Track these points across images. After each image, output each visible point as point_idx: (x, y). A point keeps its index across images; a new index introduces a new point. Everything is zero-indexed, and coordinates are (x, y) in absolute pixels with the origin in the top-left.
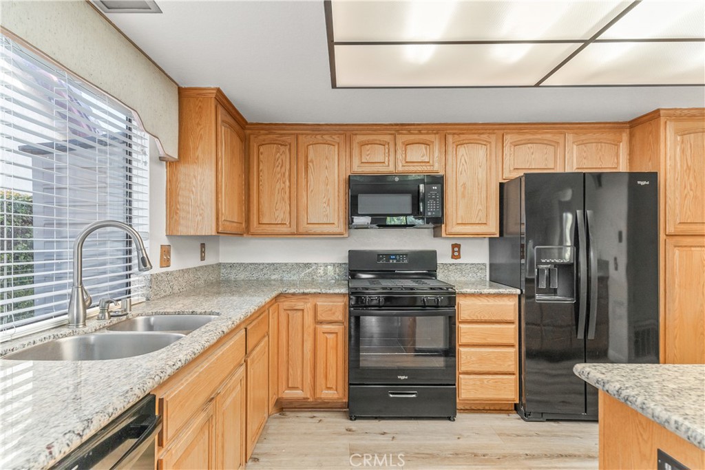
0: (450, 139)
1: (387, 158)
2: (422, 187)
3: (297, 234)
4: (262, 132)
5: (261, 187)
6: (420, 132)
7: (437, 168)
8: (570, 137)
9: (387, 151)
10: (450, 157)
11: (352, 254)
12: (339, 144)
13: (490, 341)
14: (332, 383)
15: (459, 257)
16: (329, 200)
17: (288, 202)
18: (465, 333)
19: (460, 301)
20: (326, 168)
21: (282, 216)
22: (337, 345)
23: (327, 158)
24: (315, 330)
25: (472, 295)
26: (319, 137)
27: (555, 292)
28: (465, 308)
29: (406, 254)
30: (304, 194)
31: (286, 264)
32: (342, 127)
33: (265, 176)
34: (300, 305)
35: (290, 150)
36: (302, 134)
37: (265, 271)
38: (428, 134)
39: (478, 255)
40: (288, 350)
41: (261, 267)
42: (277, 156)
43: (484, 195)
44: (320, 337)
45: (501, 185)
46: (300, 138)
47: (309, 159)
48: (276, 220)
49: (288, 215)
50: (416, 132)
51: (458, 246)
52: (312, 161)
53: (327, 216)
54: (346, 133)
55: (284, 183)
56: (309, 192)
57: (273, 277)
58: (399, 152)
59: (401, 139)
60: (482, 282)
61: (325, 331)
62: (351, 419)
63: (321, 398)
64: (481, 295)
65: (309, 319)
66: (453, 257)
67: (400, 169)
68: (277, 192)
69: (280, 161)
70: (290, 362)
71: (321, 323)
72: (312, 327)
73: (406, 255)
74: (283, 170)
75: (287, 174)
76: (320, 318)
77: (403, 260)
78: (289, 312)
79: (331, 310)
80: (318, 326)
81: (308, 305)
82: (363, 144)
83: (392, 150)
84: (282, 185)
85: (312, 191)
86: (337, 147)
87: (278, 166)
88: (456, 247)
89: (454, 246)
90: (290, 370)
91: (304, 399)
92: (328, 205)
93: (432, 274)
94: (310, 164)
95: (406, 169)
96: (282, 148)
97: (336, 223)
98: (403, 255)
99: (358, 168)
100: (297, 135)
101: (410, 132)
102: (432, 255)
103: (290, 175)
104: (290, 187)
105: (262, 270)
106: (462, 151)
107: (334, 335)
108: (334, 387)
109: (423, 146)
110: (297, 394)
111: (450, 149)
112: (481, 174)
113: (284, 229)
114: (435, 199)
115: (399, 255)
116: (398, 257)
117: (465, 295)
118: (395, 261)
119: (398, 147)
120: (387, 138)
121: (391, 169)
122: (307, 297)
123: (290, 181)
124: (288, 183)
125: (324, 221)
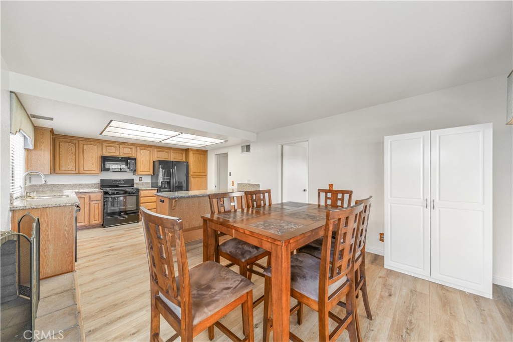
0: (138, 148)
1: (116, 152)
2: (129, 161)
3: (79, 173)
4: (61, 137)
6: (128, 145)
7: (134, 156)
8: (172, 151)
9: (116, 149)
10: (138, 154)
11: (102, 180)
13: (149, 201)
15: (142, 181)
16: (93, 163)
17: (74, 163)
18: (142, 200)
19: (141, 192)
20: (92, 153)
21: (71, 167)
22: (98, 207)
23: (92, 149)
25: (144, 190)
26: (88, 142)
27: (166, 188)
28: (142, 193)
29: (123, 180)
30: (82, 160)
31: (70, 185)
32: (98, 140)
33: (62, 153)
34: (83, 196)
35: (75, 145)
36: (81, 140)
38: (131, 146)
39: (147, 180)
43: (149, 164)
44: (92, 206)
45: (154, 162)
46: (80, 142)
47: (84, 149)
48: (68, 169)
49: (74, 167)
51: (142, 178)
54: (100, 142)
58: (121, 150)
59: (121, 146)
60: (149, 187)
61: (94, 203)
62: (103, 228)
63: (92, 224)
64: (147, 190)
65: (87, 200)
66: (140, 181)
67: (121, 155)
68: (69, 159)
69: (70, 148)
71: (92, 201)
72: (88, 203)
74: (72, 152)
75: (74, 153)
76: (92, 199)
77: (122, 182)
79: (96, 197)
80: (91, 202)
81: (88, 195)
82: (107, 146)
83: (118, 149)
84: (72, 157)
85: (85, 159)
86: (96, 146)
87: (69, 150)
88: (141, 179)
89: (140, 178)
91: (85, 225)
93: (132, 186)
94: (85, 151)
95: (124, 155)
96: (72, 144)
97: (96, 170)
99: (105, 154)
100: (79, 140)
101: (124, 145)
102: (133, 180)
103: (75, 154)
104: (75, 158)
106: (142, 151)
107: (97, 204)
108: (97, 220)
109: (129, 149)
111: (138, 150)
112: (148, 158)
113: (73, 172)
114: (133, 164)
115: (121, 180)
117: (142, 190)
118: (119, 182)
119: (120, 148)
120: (116, 145)
121: (118, 154)
122: (86, 193)
123: (75, 156)
124: (74, 156)
125: (91, 169)
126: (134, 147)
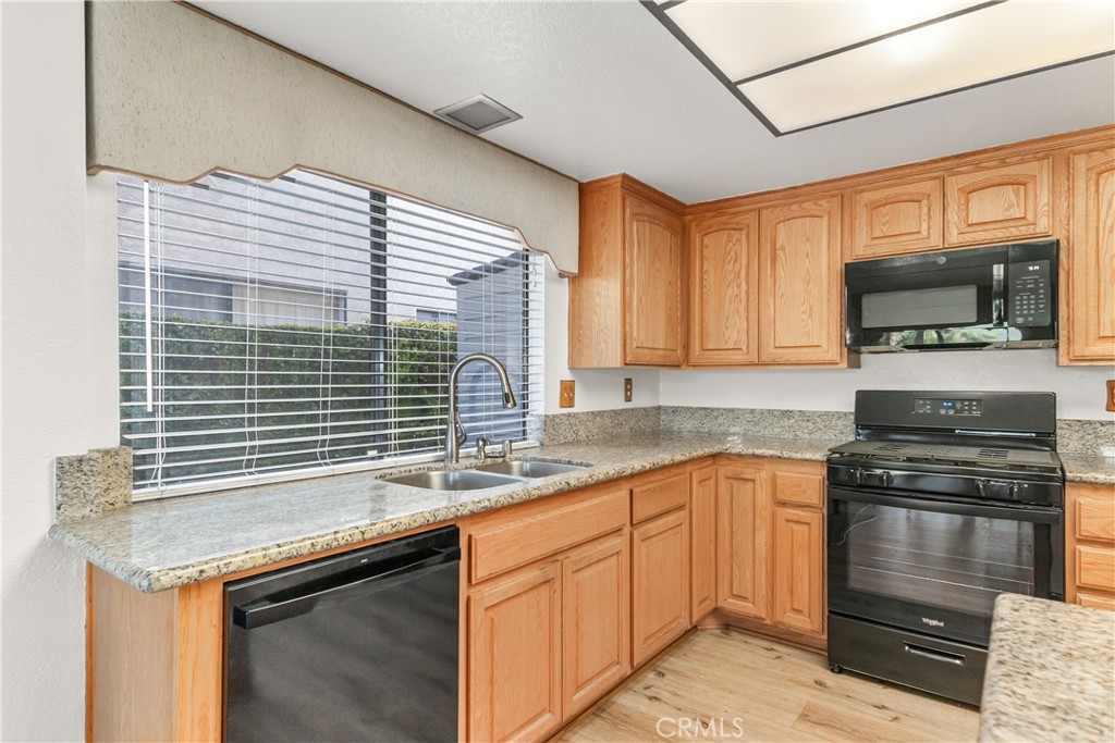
0: (1082, 162)
1: (925, 225)
2: (998, 271)
3: (759, 364)
4: (708, 214)
5: (705, 296)
6: (1003, 163)
7: (1043, 226)
9: (925, 210)
10: (1081, 207)
11: (863, 398)
12: (829, 213)
14: (803, 604)
16: (811, 308)
17: (744, 316)
19: (1078, 497)
20: (807, 256)
21: (735, 337)
22: (810, 543)
23: (808, 240)
24: (774, 514)
26: (795, 207)
30: (770, 301)
31: (752, 411)
32: (834, 184)
33: (711, 279)
34: (749, 473)
35: (748, 235)
36: (767, 208)
37: (720, 420)
38: (1023, 162)
40: (732, 539)
41: (715, 414)
42: (728, 248)
46: (764, 213)
47: (778, 246)
48: (726, 343)
49: (744, 335)
50: (996, 163)
52: (783, 248)
53: (808, 333)
54: (841, 193)
55: (738, 287)
56: (778, 297)
57: (732, 430)
58: (953, 208)
59: (955, 184)
61: (790, 518)
62: (832, 670)
63: (783, 624)
65: (763, 497)
67: (954, 239)
68: (728, 299)
69: (733, 254)
70: (735, 557)
71: (784, 504)
72: (769, 510)
73: (979, 401)
74: (737, 266)
75: (743, 272)
76: (781, 496)
77: (970, 410)
78: (732, 481)
79: (799, 486)
80: (779, 509)
81: (763, 475)
82: (875, 207)
83: (937, 205)
84: (736, 291)
85: (782, 295)
86: (825, 218)
87: (729, 262)
90: (735, 568)
91: (757, 617)
92: (810, 316)
94: (780, 253)
95: (968, 238)
96: (736, 235)
97: (824, 345)
98: (971, 400)
99: (864, 248)
100: (759, 211)
101: (978, 167)
102: (1048, 403)
103: (747, 274)
104: (747, 293)
105: (716, 418)
106: (1111, 182)
107: (805, 527)
108: (806, 611)
109: (1010, 187)
110: (745, 608)
113: (739, 357)
114: (1035, 291)
115: (962, 400)
116: (958, 405)
117: (1091, 485)
118: (951, 412)
119: (949, 199)
120: (928, 186)
121: (935, 241)
122: (760, 461)
123: (747, 283)
124: (744, 286)
125: (804, 342)
126: (1042, 171)
